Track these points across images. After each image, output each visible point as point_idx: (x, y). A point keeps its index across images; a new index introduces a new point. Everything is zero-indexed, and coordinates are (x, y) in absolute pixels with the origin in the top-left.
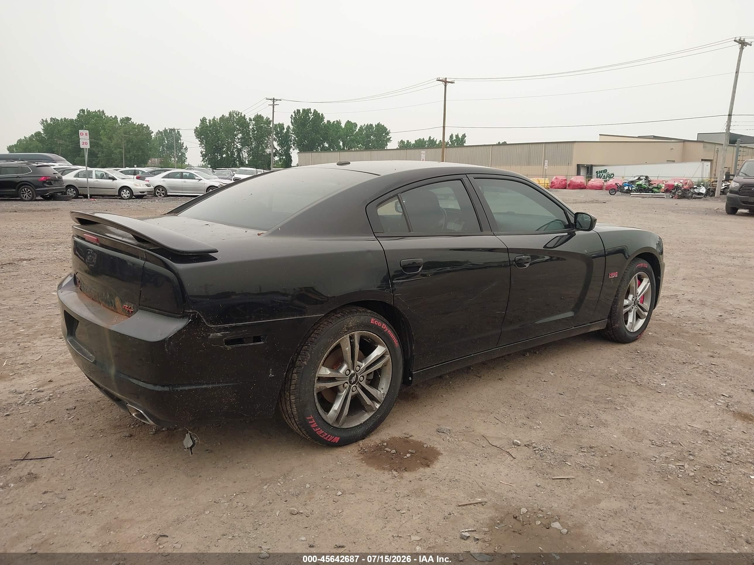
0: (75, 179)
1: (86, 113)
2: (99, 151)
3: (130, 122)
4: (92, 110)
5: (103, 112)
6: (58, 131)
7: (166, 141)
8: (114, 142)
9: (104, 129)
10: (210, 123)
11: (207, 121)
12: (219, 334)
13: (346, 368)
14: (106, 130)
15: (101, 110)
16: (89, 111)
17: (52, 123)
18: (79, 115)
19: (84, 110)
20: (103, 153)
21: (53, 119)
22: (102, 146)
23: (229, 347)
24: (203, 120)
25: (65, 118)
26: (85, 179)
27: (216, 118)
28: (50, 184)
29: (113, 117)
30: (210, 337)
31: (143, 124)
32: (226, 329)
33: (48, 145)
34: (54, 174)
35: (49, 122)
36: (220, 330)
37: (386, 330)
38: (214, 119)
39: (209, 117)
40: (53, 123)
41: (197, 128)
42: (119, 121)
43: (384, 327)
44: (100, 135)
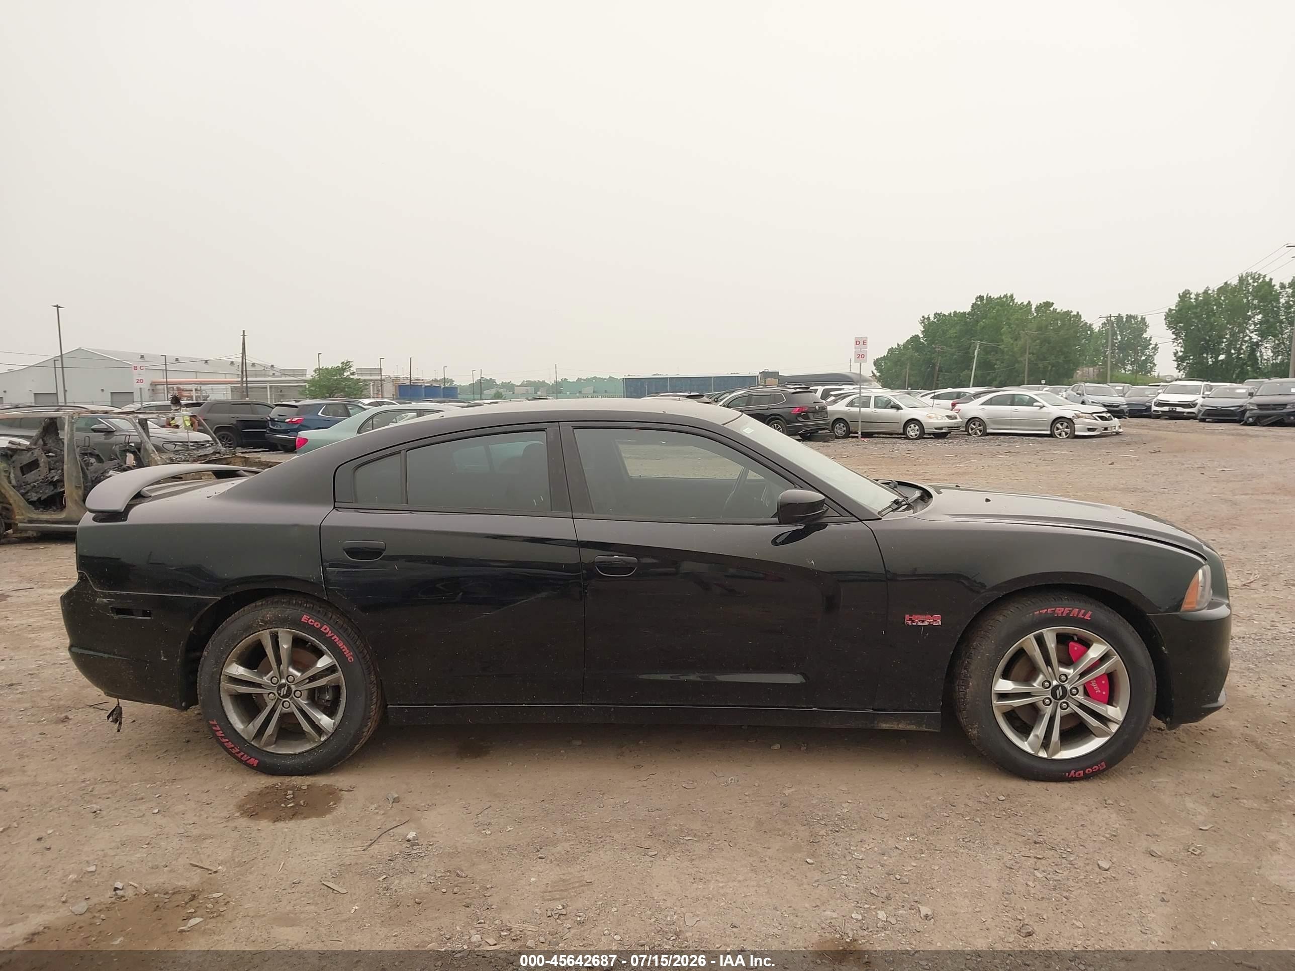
0: (847, 408)
1: (985, 301)
2: (997, 360)
3: (1052, 309)
4: (995, 295)
5: (1012, 296)
6: (943, 332)
7: (1119, 337)
8: (1020, 342)
9: (1009, 325)
10: (1196, 299)
11: (1193, 296)
12: (105, 600)
14: (1012, 326)
15: (1009, 295)
16: (990, 297)
17: (936, 320)
18: (974, 306)
19: (983, 297)
20: (1003, 363)
21: (938, 314)
22: (1003, 352)
23: (116, 617)
24: (1184, 296)
25: (955, 312)
27: (1211, 288)
29: (1025, 303)
30: (97, 602)
31: (1072, 312)
32: (110, 596)
33: (926, 354)
34: (815, 402)
35: (932, 319)
36: (105, 597)
37: (329, 635)
38: (1206, 292)
39: (1197, 289)
40: (937, 321)
41: (1170, 310)
42: (1033, 309)
43: (326, 629)
44: (1001, 334)
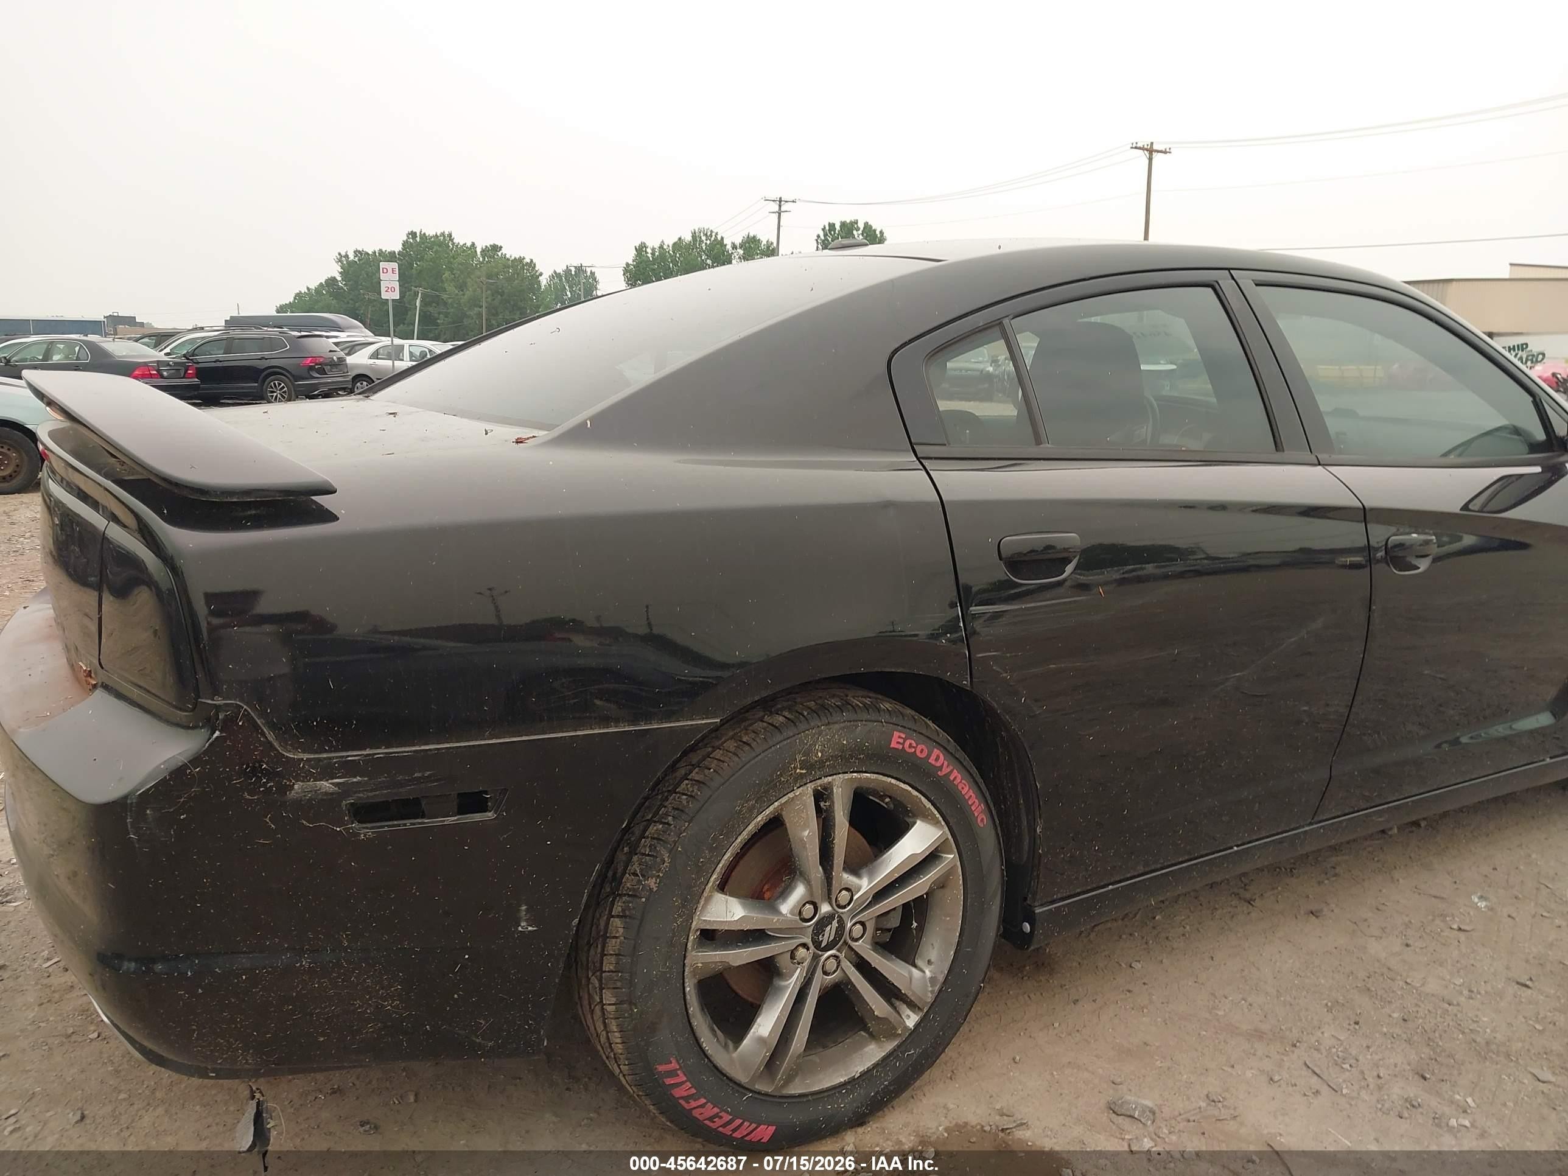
1: (418, 239)
2: (439, 313)
3: (500, 254)
4: (430, 232)
5: (450, 235)
6: (367, 275)
7: (568, 293)
8: (469, 293)
9: (451, 270)
10: (653, 254)
11: (649, 251)
12: (326, 785)
13: (803, 897)
14: (455, 272)
15: (447, 233)
16: (424, 234)
17: (357, 259)
18: (405, 244)
19: (416, 233)
20: (446, 317)
21: (359, 252)
22: (445, 304)
23: (366, 831)
24: (641, 249)
25: (380, 250)
26: (390, 363)
27: (666, 243)
28: (322, 372)
29: (469, 244)
30: (292, 795)
31: (524, 258)
32: (349, 768)
33: (348, 303)
35: (351, 257)
37: (945, 771)
38: (661, 247)
39: (653, 243)
40: (359, 260)
41: (628, 265)
42: (479, 253)
43: (937, 759)
44: (442, 281)
